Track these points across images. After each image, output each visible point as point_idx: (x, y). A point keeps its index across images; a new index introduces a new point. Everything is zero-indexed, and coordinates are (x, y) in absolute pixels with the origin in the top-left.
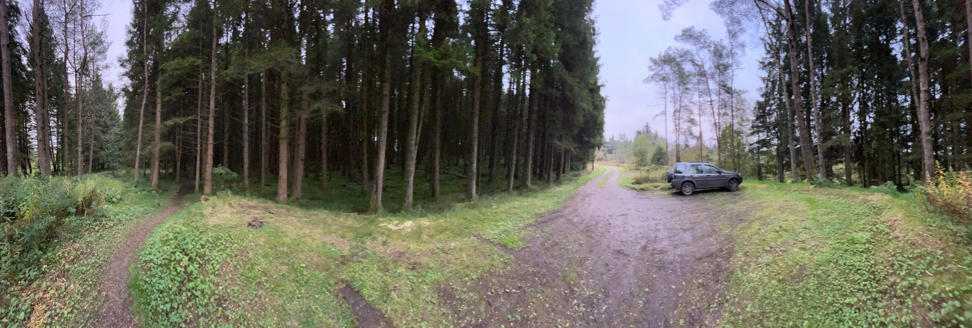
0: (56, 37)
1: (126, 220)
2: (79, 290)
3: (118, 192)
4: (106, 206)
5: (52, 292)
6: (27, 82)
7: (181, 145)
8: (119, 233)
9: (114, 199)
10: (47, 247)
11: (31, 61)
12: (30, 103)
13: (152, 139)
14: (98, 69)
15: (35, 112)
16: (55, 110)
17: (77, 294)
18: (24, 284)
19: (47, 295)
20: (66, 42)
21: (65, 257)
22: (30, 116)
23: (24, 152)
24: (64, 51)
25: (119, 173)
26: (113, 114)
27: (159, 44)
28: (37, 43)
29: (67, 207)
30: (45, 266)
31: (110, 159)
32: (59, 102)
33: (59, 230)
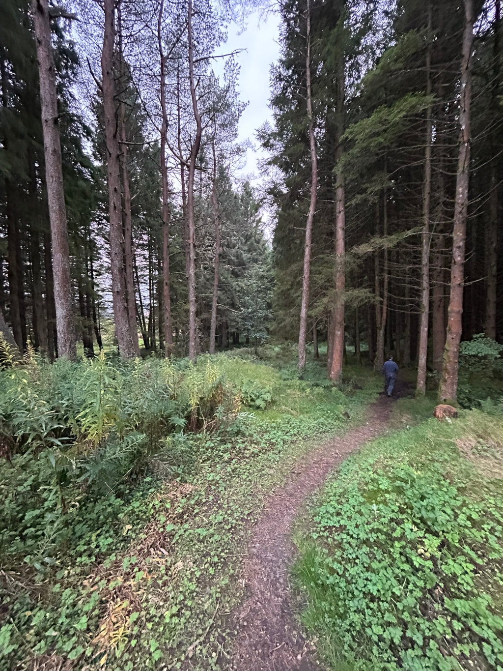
0: (145, 104)
1: (285, 442)
2: (192, 573)
3: (268, 388)
4: (243, 414)
5: (140, 575)
6: (93, 187)
7: (386, 293)
8: (270, 467)
9: (258, 402)
10: (131, 490)
11: (101, 149)
12: (99, 224)
13: (330, 283)
14: (222, 157)
15: (108, 241)
16: (145, 237)
17: (190, 580)
18: (88, 562)
19: (132, 582)
20: (164, 112)
21: (167, 510)
22: (100, 248)
23: (89, 316)
24: (160, 127)
25: (268, 352)
26: (252, 241)
27: (337, 91)
28: (109, 115)
29: (170, 416)
30: (129, 527)
31: (249, 324)
32: (152, 221)
33: (153, 459)
